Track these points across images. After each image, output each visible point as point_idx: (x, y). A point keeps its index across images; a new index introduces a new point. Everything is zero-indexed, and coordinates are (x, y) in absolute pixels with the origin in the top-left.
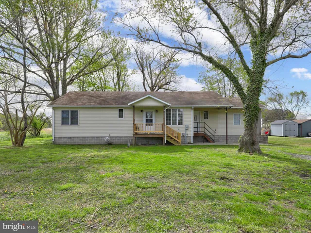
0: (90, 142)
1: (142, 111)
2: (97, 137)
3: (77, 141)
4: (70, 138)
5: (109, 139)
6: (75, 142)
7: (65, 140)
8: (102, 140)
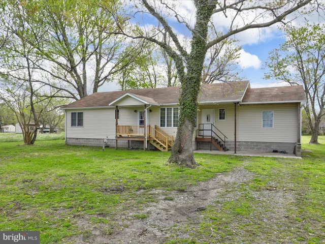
0: (88, 144)
1: (136, 111)
2: (98, 139)
3: (82, 142)
4: (77, 139)
5: (107, 141)
6: (81, 143)
7: (74, 141)
8: (101, 142)
